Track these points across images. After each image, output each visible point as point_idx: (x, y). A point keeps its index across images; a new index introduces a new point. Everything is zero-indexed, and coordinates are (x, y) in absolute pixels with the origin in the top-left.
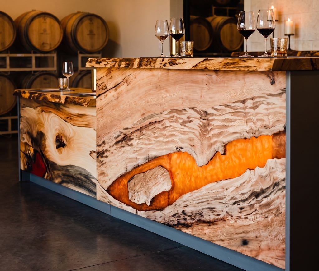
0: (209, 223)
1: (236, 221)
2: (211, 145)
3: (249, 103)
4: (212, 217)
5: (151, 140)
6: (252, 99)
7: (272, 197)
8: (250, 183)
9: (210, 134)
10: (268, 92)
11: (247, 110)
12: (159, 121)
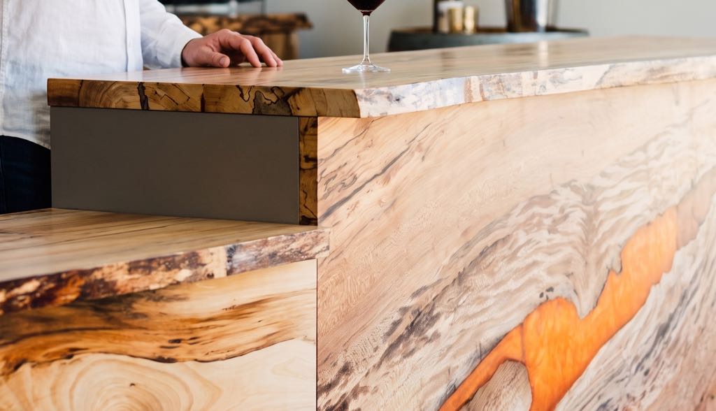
2: (601, 259)
5: (486, 299)
6: (656, 140)
9: (599, 235)
10: (673, 122)
11: (650, 165)
12: (503, 239)
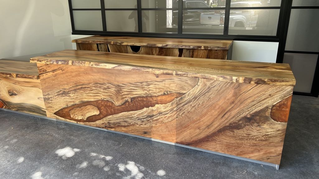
0: (125, 126)
1: (140, 126)
2: (123, 98)
3: (145, 84)
4: (126, 124)
5: (83, 94)
6: (146, 82)
7: (159, 117)
8: (147, 113)
9: (122, 94)
10: (155, 80)
11: (143, 86)
12: (88, 87)
